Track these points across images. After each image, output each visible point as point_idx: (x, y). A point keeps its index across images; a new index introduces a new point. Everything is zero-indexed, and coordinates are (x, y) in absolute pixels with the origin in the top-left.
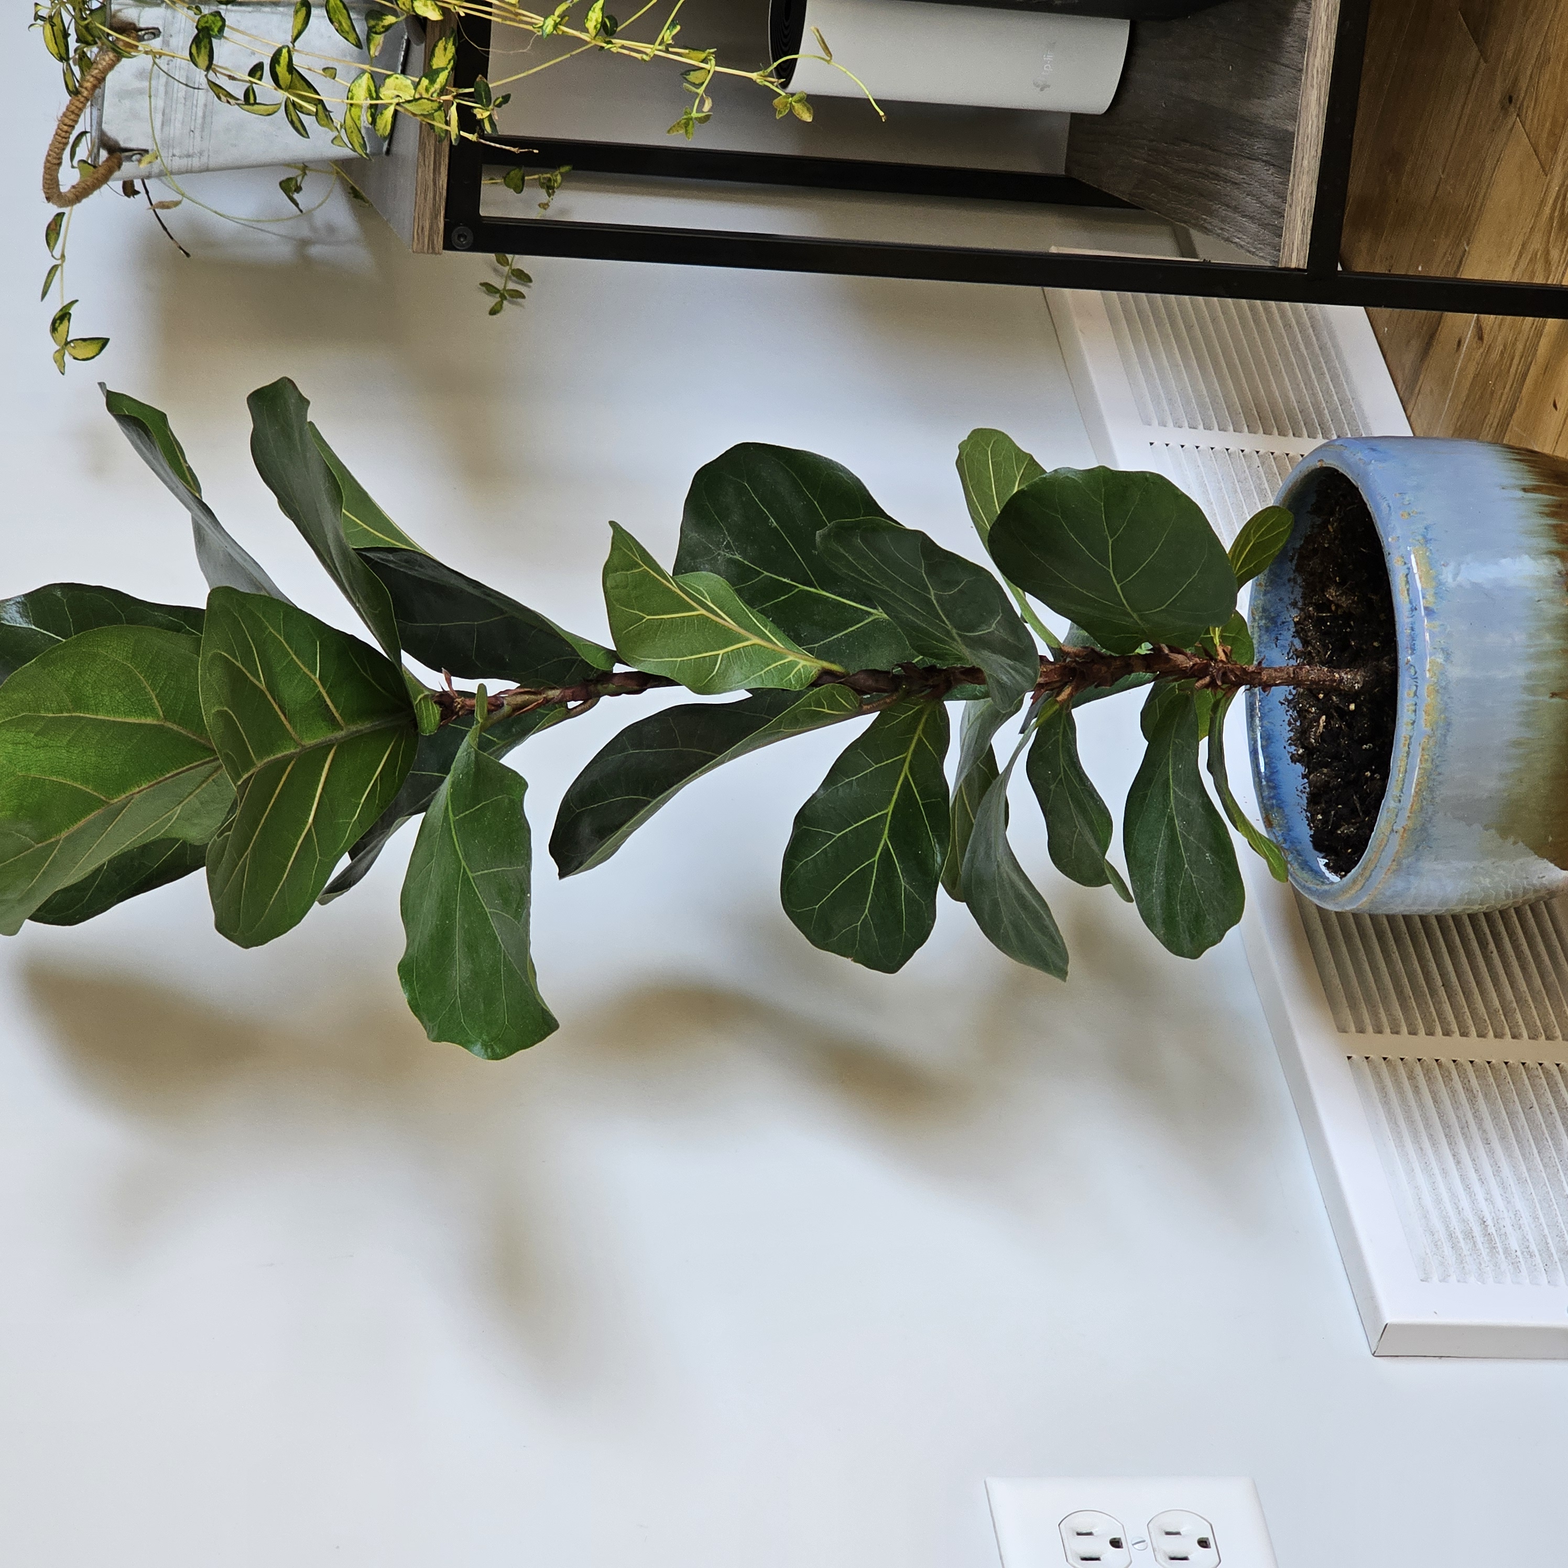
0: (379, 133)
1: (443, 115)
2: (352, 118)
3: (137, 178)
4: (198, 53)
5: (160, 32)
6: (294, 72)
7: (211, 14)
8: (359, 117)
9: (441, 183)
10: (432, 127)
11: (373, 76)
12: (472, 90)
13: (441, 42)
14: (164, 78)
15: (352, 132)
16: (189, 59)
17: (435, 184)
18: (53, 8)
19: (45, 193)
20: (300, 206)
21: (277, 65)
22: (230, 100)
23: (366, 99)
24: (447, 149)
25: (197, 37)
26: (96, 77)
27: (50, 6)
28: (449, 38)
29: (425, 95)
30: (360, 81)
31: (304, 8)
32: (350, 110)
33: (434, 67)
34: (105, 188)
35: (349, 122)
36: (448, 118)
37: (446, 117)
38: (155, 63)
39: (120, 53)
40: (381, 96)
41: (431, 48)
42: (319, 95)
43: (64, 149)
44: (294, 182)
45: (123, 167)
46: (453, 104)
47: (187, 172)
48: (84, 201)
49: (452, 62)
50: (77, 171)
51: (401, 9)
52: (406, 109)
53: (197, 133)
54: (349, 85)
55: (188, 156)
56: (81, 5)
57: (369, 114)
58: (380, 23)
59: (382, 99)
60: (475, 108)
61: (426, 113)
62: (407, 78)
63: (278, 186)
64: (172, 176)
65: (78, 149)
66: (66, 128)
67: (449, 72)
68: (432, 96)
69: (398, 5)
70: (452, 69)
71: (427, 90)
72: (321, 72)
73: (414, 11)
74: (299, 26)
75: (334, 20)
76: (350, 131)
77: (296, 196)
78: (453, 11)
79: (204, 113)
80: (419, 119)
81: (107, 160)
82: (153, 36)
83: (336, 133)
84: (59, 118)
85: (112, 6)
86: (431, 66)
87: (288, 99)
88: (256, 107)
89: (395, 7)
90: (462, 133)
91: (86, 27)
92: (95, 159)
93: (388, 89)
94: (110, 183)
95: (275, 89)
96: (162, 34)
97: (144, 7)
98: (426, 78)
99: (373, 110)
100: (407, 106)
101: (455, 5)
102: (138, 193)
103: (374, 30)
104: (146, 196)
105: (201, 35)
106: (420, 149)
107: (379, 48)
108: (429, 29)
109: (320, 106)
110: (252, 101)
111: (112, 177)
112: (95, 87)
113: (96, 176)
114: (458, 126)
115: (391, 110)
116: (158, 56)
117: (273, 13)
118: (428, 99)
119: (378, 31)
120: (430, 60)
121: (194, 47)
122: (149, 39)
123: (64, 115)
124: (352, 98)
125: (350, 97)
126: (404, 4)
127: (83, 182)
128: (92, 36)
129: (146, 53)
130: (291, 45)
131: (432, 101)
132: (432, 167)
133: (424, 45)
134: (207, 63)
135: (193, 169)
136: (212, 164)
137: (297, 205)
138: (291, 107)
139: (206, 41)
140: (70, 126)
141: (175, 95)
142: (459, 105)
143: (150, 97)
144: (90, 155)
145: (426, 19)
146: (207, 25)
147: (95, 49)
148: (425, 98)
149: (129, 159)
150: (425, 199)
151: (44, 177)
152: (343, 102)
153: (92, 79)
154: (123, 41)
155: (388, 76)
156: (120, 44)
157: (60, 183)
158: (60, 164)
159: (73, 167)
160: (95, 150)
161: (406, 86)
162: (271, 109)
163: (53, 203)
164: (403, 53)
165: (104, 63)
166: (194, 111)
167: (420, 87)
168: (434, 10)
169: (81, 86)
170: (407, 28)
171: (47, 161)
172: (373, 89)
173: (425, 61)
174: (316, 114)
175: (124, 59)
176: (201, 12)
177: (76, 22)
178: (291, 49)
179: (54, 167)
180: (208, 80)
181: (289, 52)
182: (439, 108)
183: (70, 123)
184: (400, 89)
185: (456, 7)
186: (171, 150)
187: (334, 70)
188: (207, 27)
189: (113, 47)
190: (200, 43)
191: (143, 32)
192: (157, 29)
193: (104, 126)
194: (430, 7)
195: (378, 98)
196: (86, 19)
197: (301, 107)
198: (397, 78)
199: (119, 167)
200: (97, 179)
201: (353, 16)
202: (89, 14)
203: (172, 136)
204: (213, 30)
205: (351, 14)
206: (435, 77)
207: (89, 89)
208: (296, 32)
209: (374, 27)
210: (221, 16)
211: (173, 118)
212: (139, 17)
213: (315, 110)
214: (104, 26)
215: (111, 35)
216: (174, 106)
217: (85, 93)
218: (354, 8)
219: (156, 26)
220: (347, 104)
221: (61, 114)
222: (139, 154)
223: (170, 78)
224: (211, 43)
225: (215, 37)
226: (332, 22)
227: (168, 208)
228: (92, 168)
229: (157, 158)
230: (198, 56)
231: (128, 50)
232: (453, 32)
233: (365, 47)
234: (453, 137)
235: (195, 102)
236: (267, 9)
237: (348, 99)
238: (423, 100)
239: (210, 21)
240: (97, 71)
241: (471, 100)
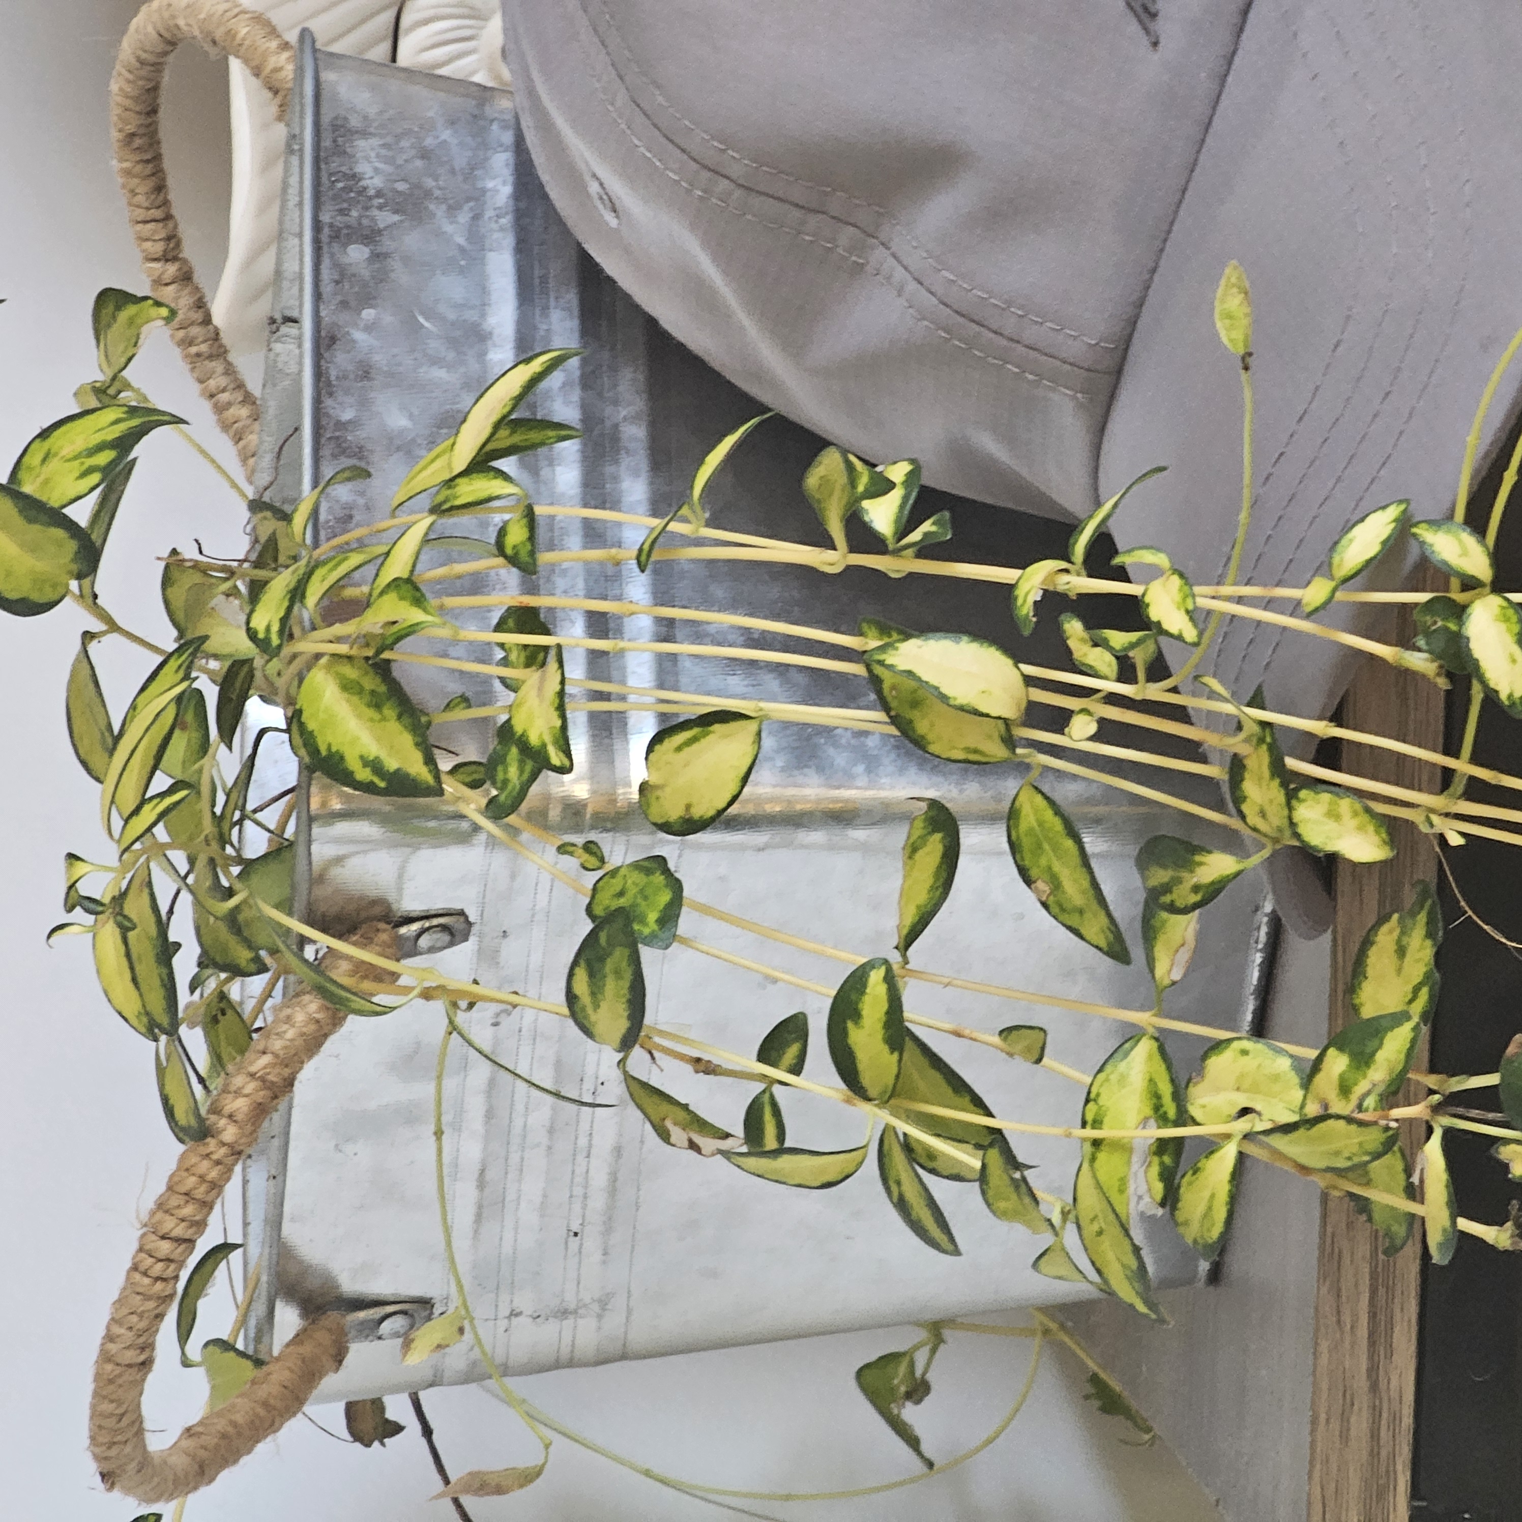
0: (1190, 1233)
1: (1399, 1166)
2: (1099, 1186)
3: (396, 1389)
4: (596, 991)
5: (470, 924)
6: (909, 1044)
7: (637, 866)
8: (1123, 1181)
9: (1394, 1383)
10: (1363, 1205)
11: (1162, 1040)
12: (1491, 1079)
13: (1385, 928)
14: (482, 1071)
15: (1100, 1233)
16: (566, 1011)
17: (1374, 1387)
18: (124, 868)
19: (97, 1458)
20: (925, 1447)
21: (850, 1025)
22: (698, 1139)
23: (1144, 1123)
24: (1414, 1268)
25: (590, 940)
26: (263, 1079)
27: (115, 863)
28: (1413, 914)
29: (1338, 1107)
30: (1122, 1066)
31: (938, 836)
32: (1093, 1159)
33: (1368, 1012)
34: (294, 1427)
35: (1089, 1201)
36: (1415, 1179)
37: (1408, 1172)
38: (453, 1027)
39: (341, 1001)
40: (1194, 1111)
41: (1355, 948)
42: (990, 1114)
43: (160, 1317)
44: (902, 1369)
45: (350, 1359)
46: (1430, 1131)
47: (557, 1365)
48: (225, 1476)
49: (1424, 993)
50: (199, 1374)
51: (1255, 830)
52: (1277, 1153)
53: (592, 1243)
54: (1089, 1080)
55: (564, 1313)
56: (215, 845)
57: (1155, 1170)
58: (1185, 875)
59: (1196, 1123)
60: (1506, 1141)
61: (1342, 1163)
62: (1280, 1051)
63: (853, 1384)
64: (507, 1380)
65: (202, 1305)
66: (165, 1247)
67: (1416, 1029)
68: (1360, 1107)
69: (1243, 816)
70: (1425, 1017)
71: (1345, 1090)
72: (996, 1040)
73: (1297, 836)
74: (921, 896)
75: (1034, 873)
76: (1095, 1227)
77: (910, 1413)
78: (1424, 828)
79: (614, 1178)
80: (1321, 1181)
81: (298, 1339)
82: (446, 938)
83: (1046, 1239)
84: (145, 1217)
85: (314, 848)
86: (1356, 1009)
87: (888, 1130)
88: (785, 1162)
89: (1234, 823)
90: (1465, 1225)
91: (233, 920)
92: (258, 1339)
93: (1218, 1090)
94: (307, 1408)
95: (848, 1101)
96: (475, 930)
97: (417, 848)
98: (1341, 1049)
99: (1167, 1159)
100: (1279, 1142)
101: (1432, 810)
102: (396, 1429)
103: (1167, 899)
104: (423, 1442)
105: (603, 937)
106: (1323, 1276)
107: (1184, 956)
108: (1344, 884)
109: (994, 1154)
110: (771, 1143)
111: (315, 1393)
112: (261, 1111)
113: (262, 1392)
114: (1449, 1204)
115: (1228, 1155)
116: (463, 1004)
117: (831, 848)
118: (1349, 1120)
119: (1180, 903)
120: (1352, 989)
121: (581, 975)
122: (432, 950)
123: (161, 1206)
124: (1097, 1123)
125: (1089, 1117)
126: (1263, 814)
127: (219, 1414)
128: (249, 944)
129: (427, 995)
130: (895, 958)
131: (1361, 1124)
132: (1363, 1331)
133: (1328, 936)
134: (623, 1025)
135: (577, 1354)
136: (639, 1337)
137: (913, 1442)
138: (898, 1158)
139: (619, 956)
140: (179, 1241)
141: (518, 1123)
142: (1451, 1138)
143: (439, 1134)
144: (243, 1322)
145: (1333, 859)
146: (622, 902)
147: (257, 983)
148: (1338, 1117)
149: (371, 1329)
150: (1344, 1436)
151: (93, 1407)
152: (1069, 1135)
153: (250, 1087)
154: (349, 958)
155: (1217, 1046)
156: (340, 973)
157: (147, 1425)
158: (146, 1365)
159: (186, 1363)
160: (260, 1309)
161: (1276, 1078)
162: (832, 1167)
163: (128, 1491)
164: (1258, 958)
165: (290, 1034)
166: (580, 1170)
167: (1319, 1079)
168: (1361, 828)
169: (215, 1110)
170: (1273, 883)
171: (105, 1357)
172: (1166, 1089)
173: (1334, 991)
174: (983, 1177)
175: (353, 1022)
176: (602, 860)
177: (198, 903)
178: (895, 967)
179: (131, 1375)
180: (629, 1079)
181: (890, 979)
182: (1388, 1146)
183: (180, 1231)
184: (1254, 1089)
185: (1435, 819)
186: (504, 1298)
187: (1042, 1034)
188: (620, 910)
189: (320, 980)
190: (602, 959)
191: (415, 927)
192: (462, 913)
193: (287, 1229)
194: (1350, 823)
195: (1184, 1118)
196: (230, 893)
197: (932, 1155)
198: (1244, 1052)
199: (339, 1358)
200: (265, 1404)
201: (1093, 843)
202: (239, 876)
203: (507, 1249)
204: (643, 921)
205: (1087, 839)
206: (1371, 1045)
207: (239, 1117)
208: (910, 918)
209: (1166, 889)
210: (667, 872)
211: (511, 1196)
212: (400, 876)
213: (978, 1164)
214: (290, 914)
215: (313, 942)
216: (515, 1158)
217: (230, 1133)
218: (1098, 821)
219: (457, 906)
220: (1084, 1140)
221: (149, 1203)
222: (404, 1313)
223: (502, 1072)
224: (635, 961)
225: (649, 941)
226: (1028, 882)
227: (500, 1490)
228: (249, 1364)
229: (461, 1330)
230: (596, 1006)
231: (367, 985)
232: (1424, 895)
233: (1137, 952)
234: (1434, 1239)
235: (583, 1142)
236: (817, 836)
237: (1084, 1124)
238: (1331, 1122)
239: (632, 891)
240: (266, 1059)
241: (1491, 1116)
